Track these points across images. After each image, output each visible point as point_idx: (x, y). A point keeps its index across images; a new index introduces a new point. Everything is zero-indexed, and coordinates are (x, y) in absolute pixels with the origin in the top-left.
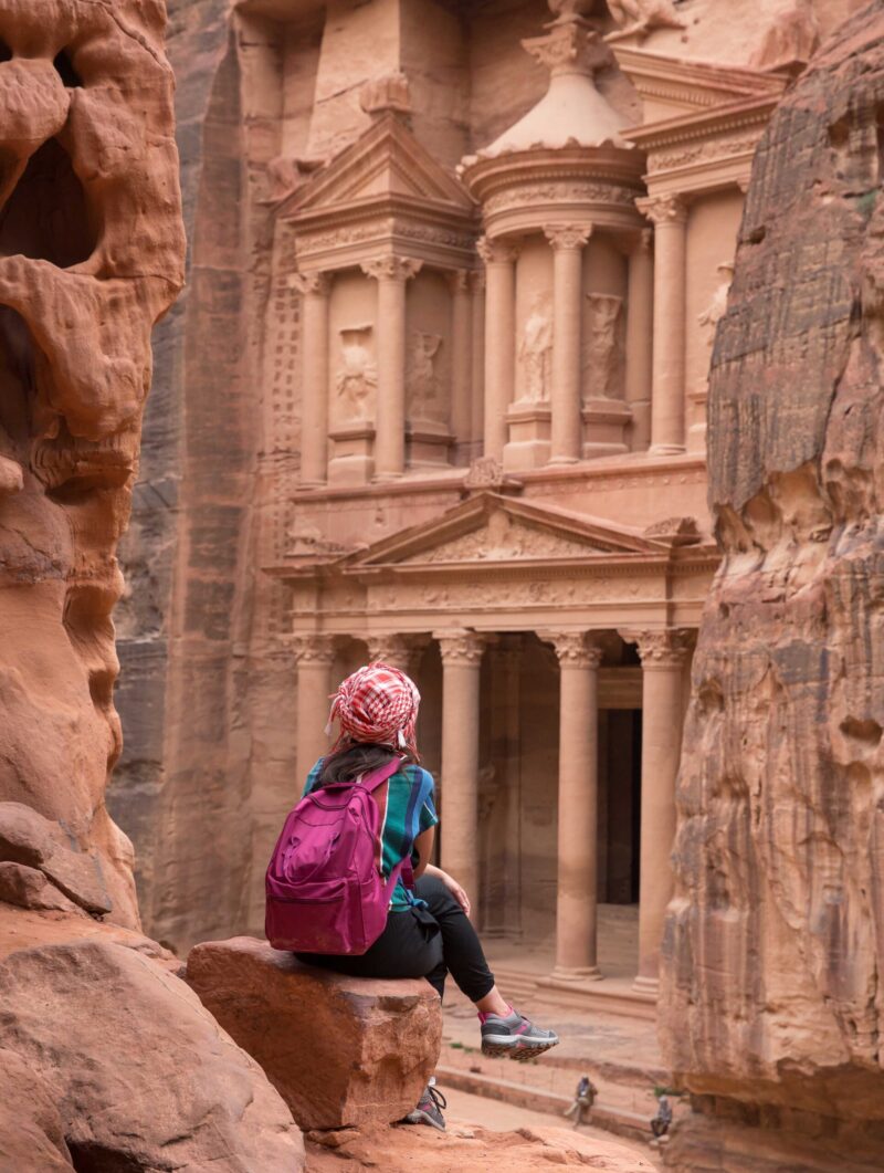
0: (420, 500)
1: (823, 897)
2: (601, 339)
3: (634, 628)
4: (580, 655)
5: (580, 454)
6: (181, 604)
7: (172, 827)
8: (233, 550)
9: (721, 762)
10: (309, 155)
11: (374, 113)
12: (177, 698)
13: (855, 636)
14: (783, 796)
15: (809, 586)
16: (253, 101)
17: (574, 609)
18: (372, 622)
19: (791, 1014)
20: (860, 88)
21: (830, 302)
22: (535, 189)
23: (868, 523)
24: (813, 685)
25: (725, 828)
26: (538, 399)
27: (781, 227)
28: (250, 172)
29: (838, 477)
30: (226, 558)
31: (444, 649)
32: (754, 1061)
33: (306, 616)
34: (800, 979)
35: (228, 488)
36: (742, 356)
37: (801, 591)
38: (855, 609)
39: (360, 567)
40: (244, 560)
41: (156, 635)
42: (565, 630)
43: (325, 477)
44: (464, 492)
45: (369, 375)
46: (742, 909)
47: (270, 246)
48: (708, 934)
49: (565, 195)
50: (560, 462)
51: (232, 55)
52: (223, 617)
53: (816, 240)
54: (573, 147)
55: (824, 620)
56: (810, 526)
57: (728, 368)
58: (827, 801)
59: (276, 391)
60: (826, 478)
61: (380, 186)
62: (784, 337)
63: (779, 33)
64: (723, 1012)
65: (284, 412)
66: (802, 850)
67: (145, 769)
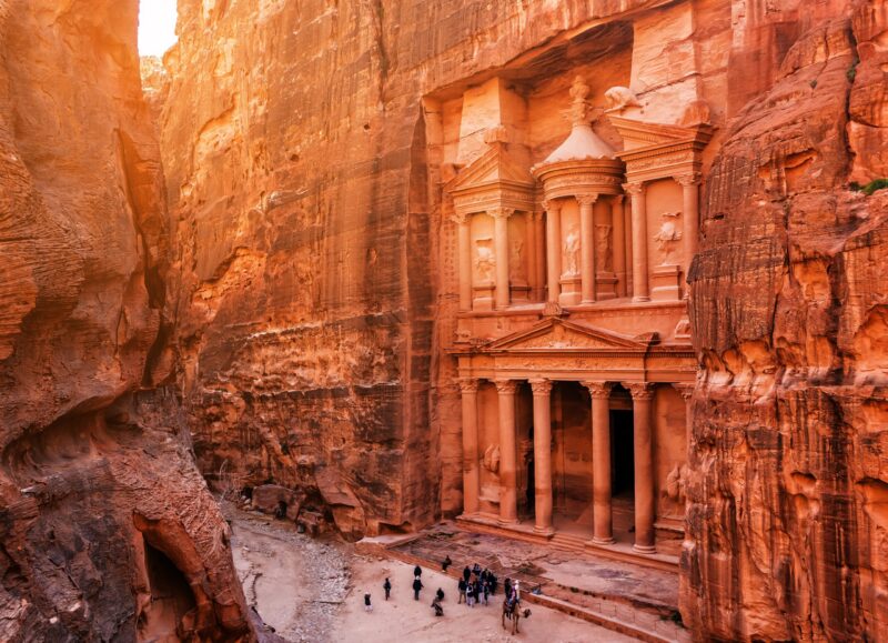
0: (519, 319)
1: (780, 559)
2: (602, 245)
3: (629, 382)
4: (601, 393)
5: (595, 299)
6: (409, 368)
7: (408, 469)
8: (430, 341)
9: (716, 481)
10: (458, 161)
11: (492, 143)
12: (409, 410)
13: (799, 429)
14: (757, 505)
15: (765, 397)
16: (431, 138)
17: (598, 372)
18: (498, 374)
19: (758, 611)
20: (776, 149)
21: (770, 255)
22: (570, 178)
23: (801, 369)
24: (774, 451)
25: (719, 514)
26: (574, 273)
27: (734, 214)
28: (431, 169)
29: (783, 346)
30: (427, 344)
31: (533, 388)
32: (738, 633)
33: (464, 370)
34: (763, 595)
35: (427, 312)
36: (717, 277)
37: (761, 399)
38: (798, 416)
39: (492, 349)
40: (435, 344)
41: (397, 381)
42: (594, 382)
43: (472, 306)
44: (541, 316)
45: (491, 261)
46: (728, 554)
47: (441, 201)
48: (709, 565)
49: (585, 180)
50: (586, 303)
51: (422, 117)
52: (427, 372)
53: (758, 223)
54: (588, 159)
55: (777, 416)
56: (762, 366)
57: (708, 282)
58: (783, 511)
59: (446, 267)
60: (776, 345)
61: (494, 176)
62: (744, 271)
63: (692, 111)
64: (719, 604)
65: (449, 276)
66: (768, 534)
67: (394, 443)
